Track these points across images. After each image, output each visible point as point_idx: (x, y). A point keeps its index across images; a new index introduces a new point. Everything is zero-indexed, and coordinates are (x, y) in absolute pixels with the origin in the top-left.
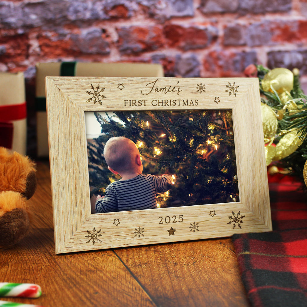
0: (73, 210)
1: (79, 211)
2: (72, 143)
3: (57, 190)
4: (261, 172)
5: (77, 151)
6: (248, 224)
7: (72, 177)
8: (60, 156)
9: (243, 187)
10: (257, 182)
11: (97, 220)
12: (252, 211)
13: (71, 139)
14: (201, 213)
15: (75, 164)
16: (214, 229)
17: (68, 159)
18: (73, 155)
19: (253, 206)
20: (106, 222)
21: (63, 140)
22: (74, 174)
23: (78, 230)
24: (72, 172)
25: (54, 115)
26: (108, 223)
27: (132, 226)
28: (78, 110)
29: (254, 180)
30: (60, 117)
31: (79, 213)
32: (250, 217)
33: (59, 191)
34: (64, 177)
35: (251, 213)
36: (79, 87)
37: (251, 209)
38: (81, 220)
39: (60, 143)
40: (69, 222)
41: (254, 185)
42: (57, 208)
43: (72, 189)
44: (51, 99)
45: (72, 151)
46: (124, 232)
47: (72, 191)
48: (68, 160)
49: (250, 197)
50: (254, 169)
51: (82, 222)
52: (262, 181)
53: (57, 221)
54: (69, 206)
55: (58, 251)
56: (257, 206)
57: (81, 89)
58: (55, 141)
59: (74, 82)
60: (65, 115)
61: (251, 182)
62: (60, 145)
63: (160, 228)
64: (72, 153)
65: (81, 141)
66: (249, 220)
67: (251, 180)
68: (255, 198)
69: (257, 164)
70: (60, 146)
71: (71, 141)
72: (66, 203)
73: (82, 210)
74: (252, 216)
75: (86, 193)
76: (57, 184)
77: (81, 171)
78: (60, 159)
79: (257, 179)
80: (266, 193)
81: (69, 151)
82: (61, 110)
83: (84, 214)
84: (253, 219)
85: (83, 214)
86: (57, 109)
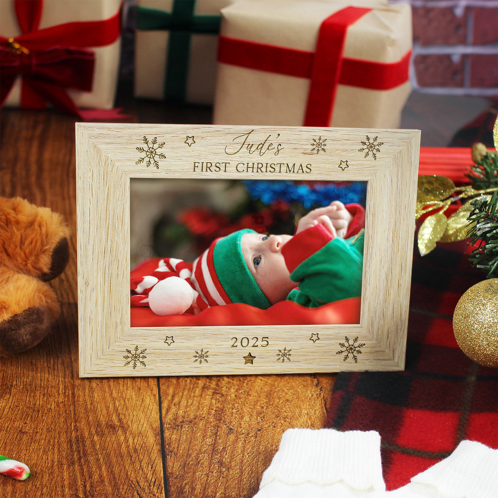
0: (105, 320)
1: (114, 323)
2: (110, 225)
3: (84, 292)
4: (401, 282)
5: (116, 238)
6: (366, 358)
7: (106, 275)
8: (91, 243)
9: (367, 303)
10: (392, 297)
11: (138, 336)
12: (377, 340)
13: (107, 219)
14: (295, 337)
15: (112, 256)
16: (312, 361)
17: (102, 248)
18: (109, 243)
19: (379, 332)
20: (152, 340)
21: (96, 221)
22: (110, 271)
23: (110, 349)
24: (107, 268)
25: (85, 183)
26: (154, 342)
27: (190, 348)
28: (122, 176)
29: (387, 292)
30: (93, 185)
31: (114, 325)
32: (372, 347)
33: (87, 293)
34: (95, 274)
35: (374, 342)
36: (125, 141)
37: (375, 337)
38: (116, 335)
39: (91, 225)
40: (98, 336)
41: (385, 301)
42: (82, 317)
43: (106, 291)
44: (82, 158)
45: (109, 238)
46: (176, 355)
47: (106, 295)
48: (102, 251)
49: (377, 319)
50: (390, 277)
51: (117, 338)
52: (399, 296)
53: (82, 334)
54: (100, 314)
55: (82, 375)
56: (385, 332)
57: (127, 143)
58: (84, 222)
59: (118, 133)
60: (102, 184)
61: (381, 297)
62: (91, 228)
63: (229, 354)
64: (109, 241)
65: (123, 223)
66: (369, 353)
67: (381, 294)
68: (384, 320)
69: (397, 271)
70: (91, 230)
71: (107, 223)
72: (96, 310)
73: (118, 321)
74: (375, 347)
75: (125, 299)
76: (84, 283)
77: (120, 267)
78: (90, 248)
79: (392, 292)
80: (403, 314)
81: (104, 237)
82: (95, 175)
83: (121, 327)
84: (376, 352)
85: (119, 327)
86: (90, 175)
